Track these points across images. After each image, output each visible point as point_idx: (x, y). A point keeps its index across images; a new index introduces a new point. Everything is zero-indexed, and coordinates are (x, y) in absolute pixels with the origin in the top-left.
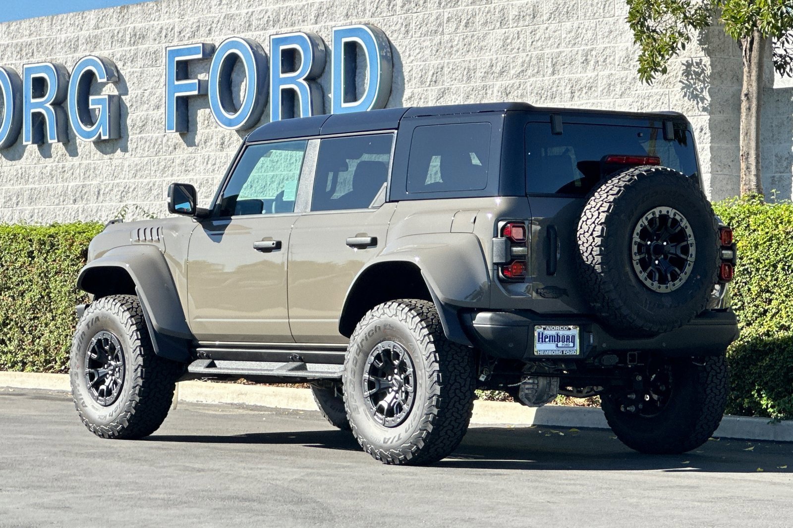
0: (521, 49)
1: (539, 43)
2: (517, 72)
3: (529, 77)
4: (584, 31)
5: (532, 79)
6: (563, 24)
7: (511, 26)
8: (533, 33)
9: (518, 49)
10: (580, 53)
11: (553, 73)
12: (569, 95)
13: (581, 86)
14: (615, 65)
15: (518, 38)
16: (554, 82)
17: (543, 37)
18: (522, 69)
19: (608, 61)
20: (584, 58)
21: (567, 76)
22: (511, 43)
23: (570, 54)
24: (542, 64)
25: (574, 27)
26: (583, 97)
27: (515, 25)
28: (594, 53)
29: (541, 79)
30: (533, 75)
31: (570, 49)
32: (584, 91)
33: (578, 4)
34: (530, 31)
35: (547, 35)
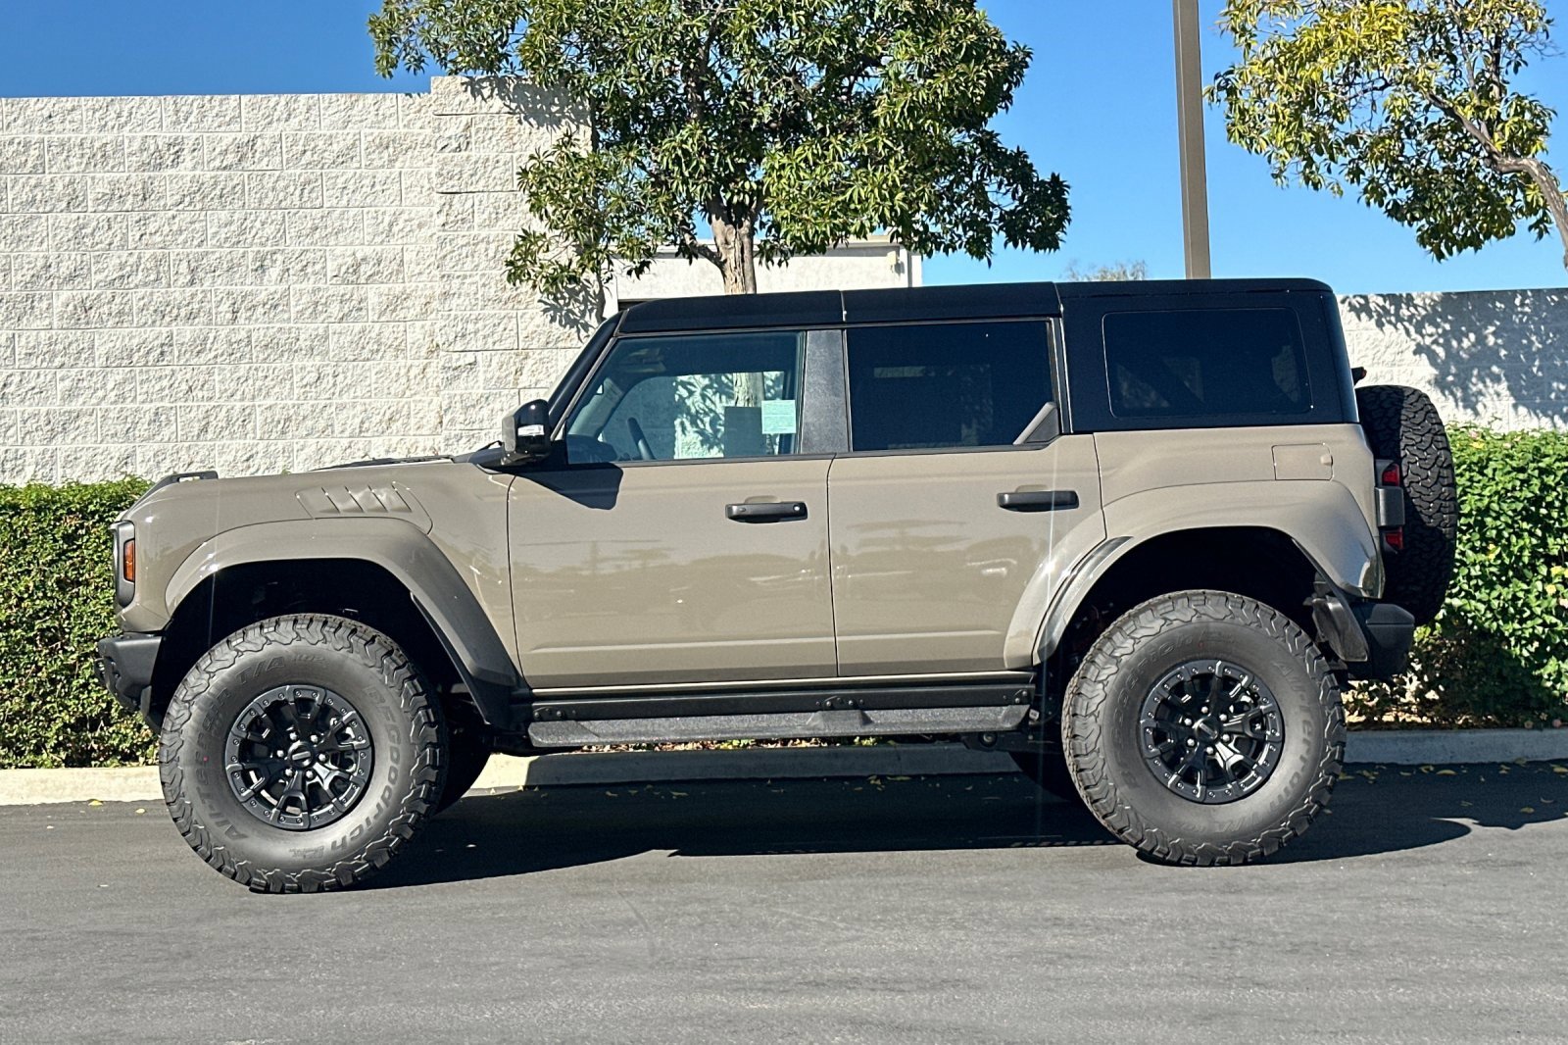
0: (115, 244)
1: (157, 238)
2: (109, 279)
3: (137, 286)
4: (258, 224)
5: (142, 291)
6: (209, 212)
7: (90, 209)
8: (142, 222)
9: (110, 244)
10: (251, 256)
11: (192, 283)
12: (229, 316)
13: (254, 303)
14: (325, 275)
15: (109, 228)
16: (193, 296)
17: (166, 229)
18: (120, 273)
19: (309, 270)
20: (258, 264)
21: (222, 288)
22: (92, 234)
23: (229, 258)
24: (166, 268)
25: (235, 218)
26: (257, 320)
27: (102, 208)
28: (279, 257)
29: (163, 291)
30: (146, 284)
31: (229, 250)
32: (260, 310)
33: (244, 186)
34: (137, 218)
35: (175, 228)
